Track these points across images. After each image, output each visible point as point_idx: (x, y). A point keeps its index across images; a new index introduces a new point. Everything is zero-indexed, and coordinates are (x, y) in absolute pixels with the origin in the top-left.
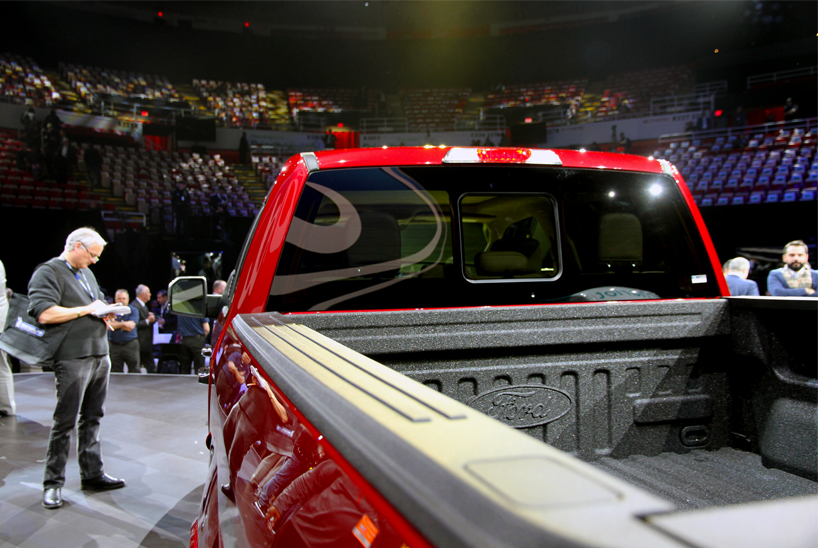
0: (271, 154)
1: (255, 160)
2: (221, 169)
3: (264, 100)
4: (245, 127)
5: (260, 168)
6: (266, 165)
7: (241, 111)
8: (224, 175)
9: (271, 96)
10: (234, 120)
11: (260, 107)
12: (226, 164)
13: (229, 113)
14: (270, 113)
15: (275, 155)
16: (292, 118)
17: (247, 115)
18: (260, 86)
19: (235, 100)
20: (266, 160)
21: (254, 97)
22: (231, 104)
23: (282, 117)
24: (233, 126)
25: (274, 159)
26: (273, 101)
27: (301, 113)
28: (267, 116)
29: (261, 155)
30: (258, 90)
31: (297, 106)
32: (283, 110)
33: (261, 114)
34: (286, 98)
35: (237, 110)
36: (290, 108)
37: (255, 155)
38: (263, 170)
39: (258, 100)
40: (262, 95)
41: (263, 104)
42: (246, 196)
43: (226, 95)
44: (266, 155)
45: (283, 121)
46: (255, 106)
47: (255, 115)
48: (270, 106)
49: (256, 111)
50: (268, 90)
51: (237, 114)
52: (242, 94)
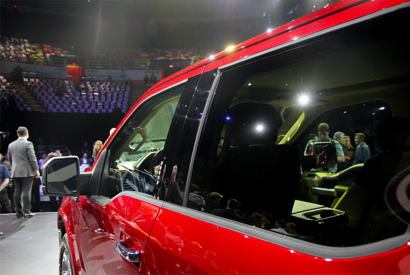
0: (35, 78)
1: (26, 80)
2: (4, 84)
3: (29, 48)
4: (18, 62)
5: (29, 84)
6: (33, 83)
7: (15, 53)
8: (7, 87)
9: (33, 46)
10: (11, 57)
11: (27, 51)
12: (7, 81)
13: (7, 53)
14: (33, 55)
15: (38, 78)
16: (46, 58)
17: (19, 55)
18: (26, 40)
19: (11, 47)
20: (32, 80)
21: (23, 46)
22: (8, 49)
23: (39, 58)
24: (10, 61)
25: (37, 80)
26: (34, 49)
27: (51, 56)
28: (31, 57)
29: (29, 77)
30: (24, 43)
31: (49, 53)
32: (40, 54)
33: (27, 55)
34: (42, 48)
35: (12, 53)
36: (44, 53)
37: (26, 77)
38: (31, 86)
39: (25, 48)
40: (27, 45)
41: (28, 50)
42: (22, 100)
43: (5, 43)
44: (32, 78)
45: (41, 60)
46: (24, 51)
47: (24, 56)
48: (33, 51)
49: (24, 54)
50: (31, 43)
51: (13, 54)
52: (15, 44)
